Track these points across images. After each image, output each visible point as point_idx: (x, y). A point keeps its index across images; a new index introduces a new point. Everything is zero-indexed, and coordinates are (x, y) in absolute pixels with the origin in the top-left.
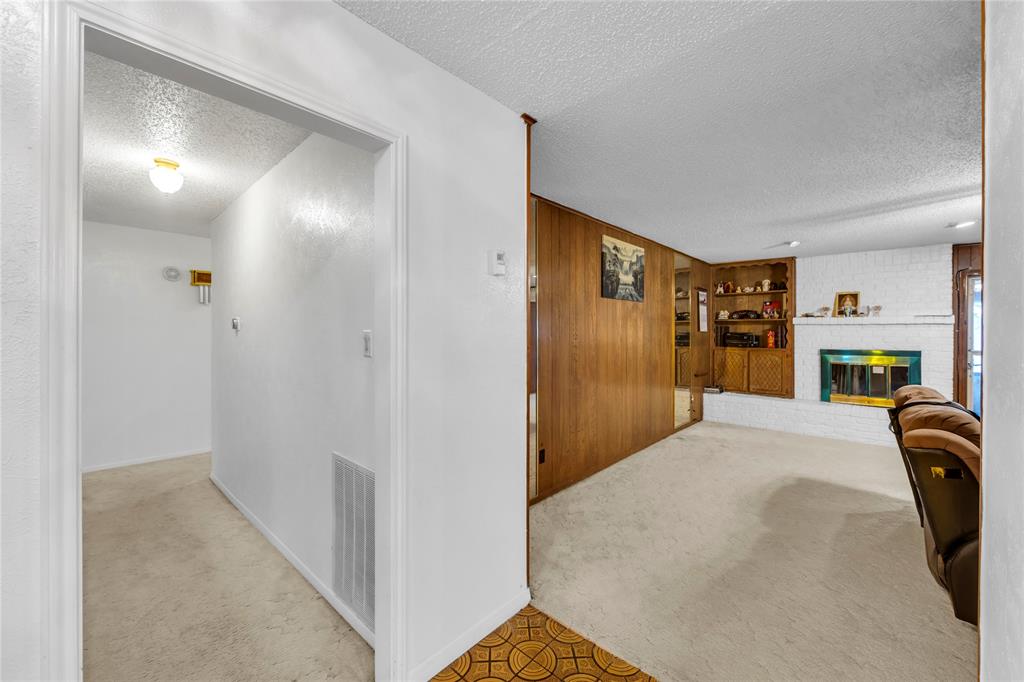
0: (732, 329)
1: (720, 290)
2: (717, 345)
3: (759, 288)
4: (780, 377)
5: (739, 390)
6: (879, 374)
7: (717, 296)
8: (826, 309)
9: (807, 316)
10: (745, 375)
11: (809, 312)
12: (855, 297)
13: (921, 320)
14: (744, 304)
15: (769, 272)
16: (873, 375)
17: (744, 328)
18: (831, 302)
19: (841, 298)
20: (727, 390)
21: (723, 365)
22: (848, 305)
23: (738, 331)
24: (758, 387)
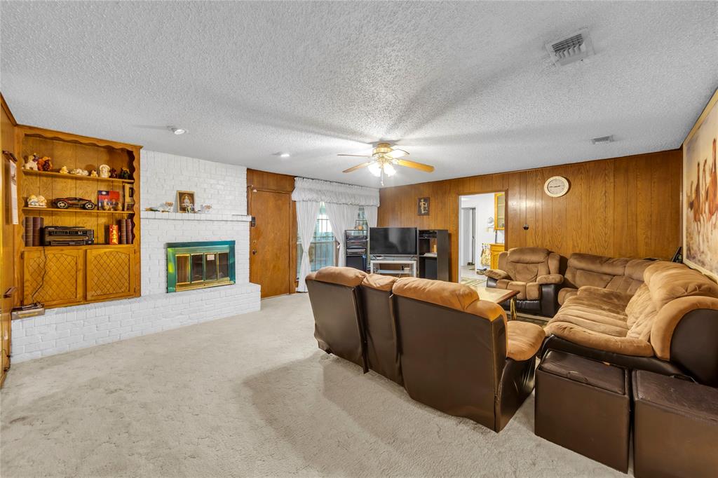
0: (48, 221)
1: (32, 165)
2: (27, 244)
3: (95, 173)
4: (126, 276)
5: (69, 302)
6: (211, 261)
7: (27, 173)
8: (170, 205)
9: (152, 210)
10: (80, 281)
11: (153, 206)
12: (191, 196)
13: (235, 218)
14: (68, 190)
15: (105, 157)
16: (208, 262)
17: (69, 220)
18: (172, 198)
19: (181, 195)
20: (50, 307)
21: (42, 273)
22: (187, 202)
23: (59, 224)
24: (99, 292)
